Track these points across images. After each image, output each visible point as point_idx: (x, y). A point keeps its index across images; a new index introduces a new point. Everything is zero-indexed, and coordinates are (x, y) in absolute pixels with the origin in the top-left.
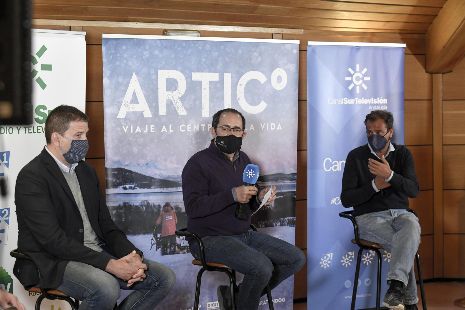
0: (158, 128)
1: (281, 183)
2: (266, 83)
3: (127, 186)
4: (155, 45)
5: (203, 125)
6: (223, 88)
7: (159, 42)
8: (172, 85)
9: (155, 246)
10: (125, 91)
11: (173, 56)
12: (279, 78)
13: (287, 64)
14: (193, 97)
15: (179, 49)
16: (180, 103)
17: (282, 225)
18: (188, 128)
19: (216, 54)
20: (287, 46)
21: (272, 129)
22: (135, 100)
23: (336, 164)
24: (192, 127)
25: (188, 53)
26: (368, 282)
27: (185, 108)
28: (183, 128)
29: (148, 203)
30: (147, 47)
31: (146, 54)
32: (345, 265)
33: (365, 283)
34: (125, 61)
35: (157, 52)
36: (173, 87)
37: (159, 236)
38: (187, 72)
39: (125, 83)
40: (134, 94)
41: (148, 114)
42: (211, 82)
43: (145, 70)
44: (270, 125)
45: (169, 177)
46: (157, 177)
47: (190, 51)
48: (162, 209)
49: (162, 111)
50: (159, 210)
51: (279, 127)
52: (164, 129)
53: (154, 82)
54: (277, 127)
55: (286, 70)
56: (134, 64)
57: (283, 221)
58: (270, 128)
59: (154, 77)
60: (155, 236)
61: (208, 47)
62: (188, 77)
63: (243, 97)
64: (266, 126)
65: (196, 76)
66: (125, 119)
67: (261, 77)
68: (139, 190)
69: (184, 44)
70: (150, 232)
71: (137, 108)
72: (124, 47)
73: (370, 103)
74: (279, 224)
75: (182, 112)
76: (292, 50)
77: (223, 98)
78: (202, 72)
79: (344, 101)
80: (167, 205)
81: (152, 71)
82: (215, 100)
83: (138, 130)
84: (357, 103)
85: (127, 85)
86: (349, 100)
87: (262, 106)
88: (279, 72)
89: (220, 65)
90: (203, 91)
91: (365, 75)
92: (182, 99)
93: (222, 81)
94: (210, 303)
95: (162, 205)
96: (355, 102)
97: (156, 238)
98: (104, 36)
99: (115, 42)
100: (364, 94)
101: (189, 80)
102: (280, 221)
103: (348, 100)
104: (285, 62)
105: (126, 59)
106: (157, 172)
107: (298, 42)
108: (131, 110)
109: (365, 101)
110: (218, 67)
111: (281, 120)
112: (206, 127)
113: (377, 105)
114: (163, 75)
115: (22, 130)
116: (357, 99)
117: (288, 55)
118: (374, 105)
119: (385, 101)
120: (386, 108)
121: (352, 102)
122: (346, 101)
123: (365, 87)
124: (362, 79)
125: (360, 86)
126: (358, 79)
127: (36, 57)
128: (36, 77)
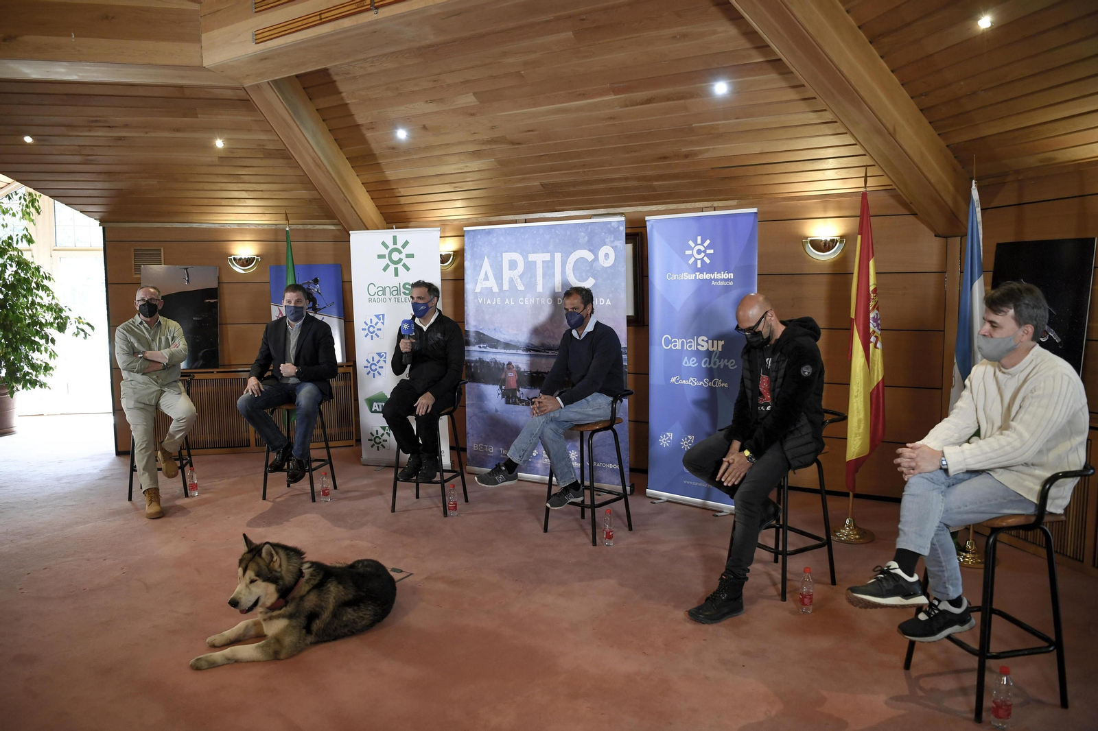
0: (503, 301)
2: (594, 261)
3: (482, 346)
4: (500, 233)
5: (538, 299)
6: (554, 267)
7: (503, 231)
8: (513, 265)
9: (500, 396)
10: (480, 271)
11: (514, 241)
12: (607, 256)
13: (614, 241)
14: (529, 275)
15: (519, 235)
16: (519, 280)
18: (525, 301)
19: (547, 237)
20: (613, 224)
21: (601, 304)
22: (486, 278)
23: (676, 341)
24: (529, 300)
27: (524, 285)
28: (521, 301)
29: (496, 361)
30: (495, 235)
31: (495, 241)
32: (684, 448)
34: (480, 248)
35: (502, 239)
37: (503, 388)
38: (525, 255)
39: (479, 264)
40: (486, 273)
41: (496, 290)
42: (544, 262)
43: (493, 254)
45: (511, 341)
46: (502, 340)
47: (526, 236)
48: (505, 366)
49: (506, 287)
50: (503, 367)
51: (608, 302)
52: (507, 302)
53: (500, 263)
54: (606, 302)
55: (615, 248)
56: (485, 249)
58: (598, 302)
59: (500, 259)
60: (501, 387)
61: (541, 231)
62: (526, 258)
63: (572, 274)
65: (532, 257)
66: (480, 293)
67: (589, 256)
68: (489, 349)
69: (523, 231)
70: (497, 384)
71: (488, 284)
72: (479, 237)
73: (713, 278)
75: (521, 288)
76: (618, 227)
77: (554, 276)
78: (536, 253)
79: (684, 277)
80: (509, 363)
81: (499, 255)
82: (547, 277)
83: (489, 302)
84: (698, 278)
85: (481, 266)
86: (689, 275)
87: (591, 282)
88: (606, 249)
90: (537, 270)
91: (708, 247)
92: (521, 276)
93: (553, 260)
95: (506, 363)
96: (696, 277)
97: (502, 389)
98: (465, 229)
99: (473, 233)
100: (705, 268)
101: (526, 261)
104: (612, 239)
106: (502, 336)
107: (623, 219)
108: (484, 286)
109: (707, 276)
110: (550, 248)
111: (610, 295)
112: (540, 301)
113: (721, 280)
114: (507, 257)
115: (393, 300)
116: (698, 274)
117: (613, 232)
118: (717, 280)
119: (731, 276)
120: (731, 283)
121: (692, 277)
122: (687, 276)
123: (708, 261)
124: (705, 252)
125: (702, 259)
126: (699, 252)
127: (401, 249)
128: (402, 263)
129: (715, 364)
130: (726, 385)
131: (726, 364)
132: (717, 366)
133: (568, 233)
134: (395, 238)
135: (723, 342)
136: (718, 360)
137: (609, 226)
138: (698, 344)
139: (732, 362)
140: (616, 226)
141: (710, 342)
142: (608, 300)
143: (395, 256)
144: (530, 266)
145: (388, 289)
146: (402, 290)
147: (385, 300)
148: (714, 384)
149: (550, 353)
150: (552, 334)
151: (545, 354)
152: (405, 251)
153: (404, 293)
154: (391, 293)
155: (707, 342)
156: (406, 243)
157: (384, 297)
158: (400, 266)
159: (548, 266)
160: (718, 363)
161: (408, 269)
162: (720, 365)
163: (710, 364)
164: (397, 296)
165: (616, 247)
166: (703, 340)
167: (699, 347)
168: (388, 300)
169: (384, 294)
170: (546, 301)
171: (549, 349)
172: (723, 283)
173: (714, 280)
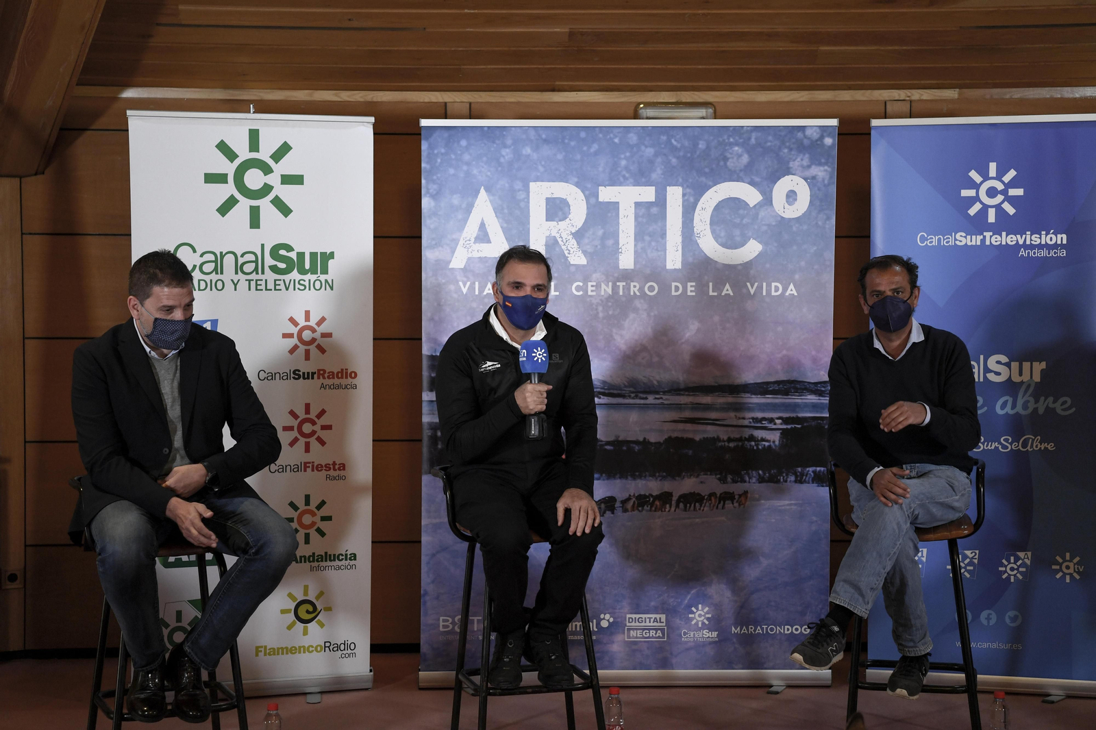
1: (796, 399)
2: (759, 205)
4: (524, 137)
5: (622, 284)
7: (532, 133)
8: (557, 209)
10: (465, 220)
11: (560, 157)
12: (791, 196)
13: (809, 167)
14: (600, 232)
15: (573, 143)
16: (574, 242)
17: (800, 480)
18: (590, 289)
19: (650, 151)
20: (808, 132)
21: (773, 293)
22: (482, 236)
24: (598, 286)
25: (592, 150)
26: (1014, 619)
27: (585, 252)
28: (578, 289)
30: (509, 142)
31: (507, 154)
33: (1007, 620)
34: (465, 168)
35: (527, 150)
36: (560, 213)
38: (589, 187)
39: (464, 206)
40: (482, 226)
42: (637, 204)
43: (503, 183)
44: (769, 286)
47: (595, 147)
51: (792, 290)
53: (522, 204)
54: (785, 289)
55: (811, 181)
56: (481, 172)
57: (802, 474)
58: (769, 291)
59: (521, 195)
61: (633, 138)
62: (591, 195)
63: (708, 232)
64: (760, 287)
65: (607, 194)
66: (465, 270)
67: (749, 194)
69: (583, 135)
72: (464, 143)
73: (1021, 242)
74: (793, 478)
75: (577, 259)
76: (822, 138)
77: (663, 235)
78: (621, 184)
79: (956, 240)
81: (518, 185)
82: (647, 238)
84: (988, 243)
85: (469, 209)
86: (969, 237)
87: (752, 249)
88: (791, 183)
89: (659, 171)
90: (621, 221)
91: (1013, 184)
92: (578, 235)
93: (661, 201)
94: (633, 616)
96: (983, 241)
98: (424, 123)
99: (446, 134)
100: (1005, 224)
101: (593, 201)
102: (795, 474)
103: (965, 237)
104: (806, 162)
105: (468, 164)
107: (834, 122)
108: (476, 255)
109: (1011, 240)
110: (654, 176)
111: (797, 277)
112: (627, 288)
113: (1040, 246)
114: (540, 192)
115: (243, 285)
116: (988, 234)
117: (811, 148)
118: (1032, 247)
119: (1062, 238)
120: (1063, 253)
121: (976, 240)
122: (962, 239)
123: (1011, 210)
124: (1004, 192)
125: (998, 207)
126: (992, 192)
127: (271, 162)
128: (271, 196)
129: (1025, 406)
130: (1051, 447)
131: (1051, 406)
132: (1030, 410)
133: (702, 145)
134: (254, 136)
135: (1043, 365)
136: (1032, 400)
137: (800, 135)
138: (987, 370)
139: (1065, 403)
140: (816, 136)
141: (1015, 365)
142: (792, 286)
143: (254, 179)
144: (602, 215)
145: (229, 261)
146: (269, 261)
147: (220, 285)
148: (1025, 445)
149: (651, 399)
150: (656, 359)
151: (638, 401)
152: (281, 168)
153: (274, 269)
154: (239, 268)
155: (1008, 365)
156: (284, 149)
157: (219, 277)
158: (265, 204)
159: (651, 215)
160: (1032, 405)
161: (285, 210)
162: (1037, 409)
163: (1014, 407)
164: (254, 276)
165: (814, 178)
166: (999, 362)
167: (991, 377)
168: (230, 286)
169: (218, 269)
170: (641, 289)
171: (649, 390)
172: (1044, 253)
173: (1025, 246)
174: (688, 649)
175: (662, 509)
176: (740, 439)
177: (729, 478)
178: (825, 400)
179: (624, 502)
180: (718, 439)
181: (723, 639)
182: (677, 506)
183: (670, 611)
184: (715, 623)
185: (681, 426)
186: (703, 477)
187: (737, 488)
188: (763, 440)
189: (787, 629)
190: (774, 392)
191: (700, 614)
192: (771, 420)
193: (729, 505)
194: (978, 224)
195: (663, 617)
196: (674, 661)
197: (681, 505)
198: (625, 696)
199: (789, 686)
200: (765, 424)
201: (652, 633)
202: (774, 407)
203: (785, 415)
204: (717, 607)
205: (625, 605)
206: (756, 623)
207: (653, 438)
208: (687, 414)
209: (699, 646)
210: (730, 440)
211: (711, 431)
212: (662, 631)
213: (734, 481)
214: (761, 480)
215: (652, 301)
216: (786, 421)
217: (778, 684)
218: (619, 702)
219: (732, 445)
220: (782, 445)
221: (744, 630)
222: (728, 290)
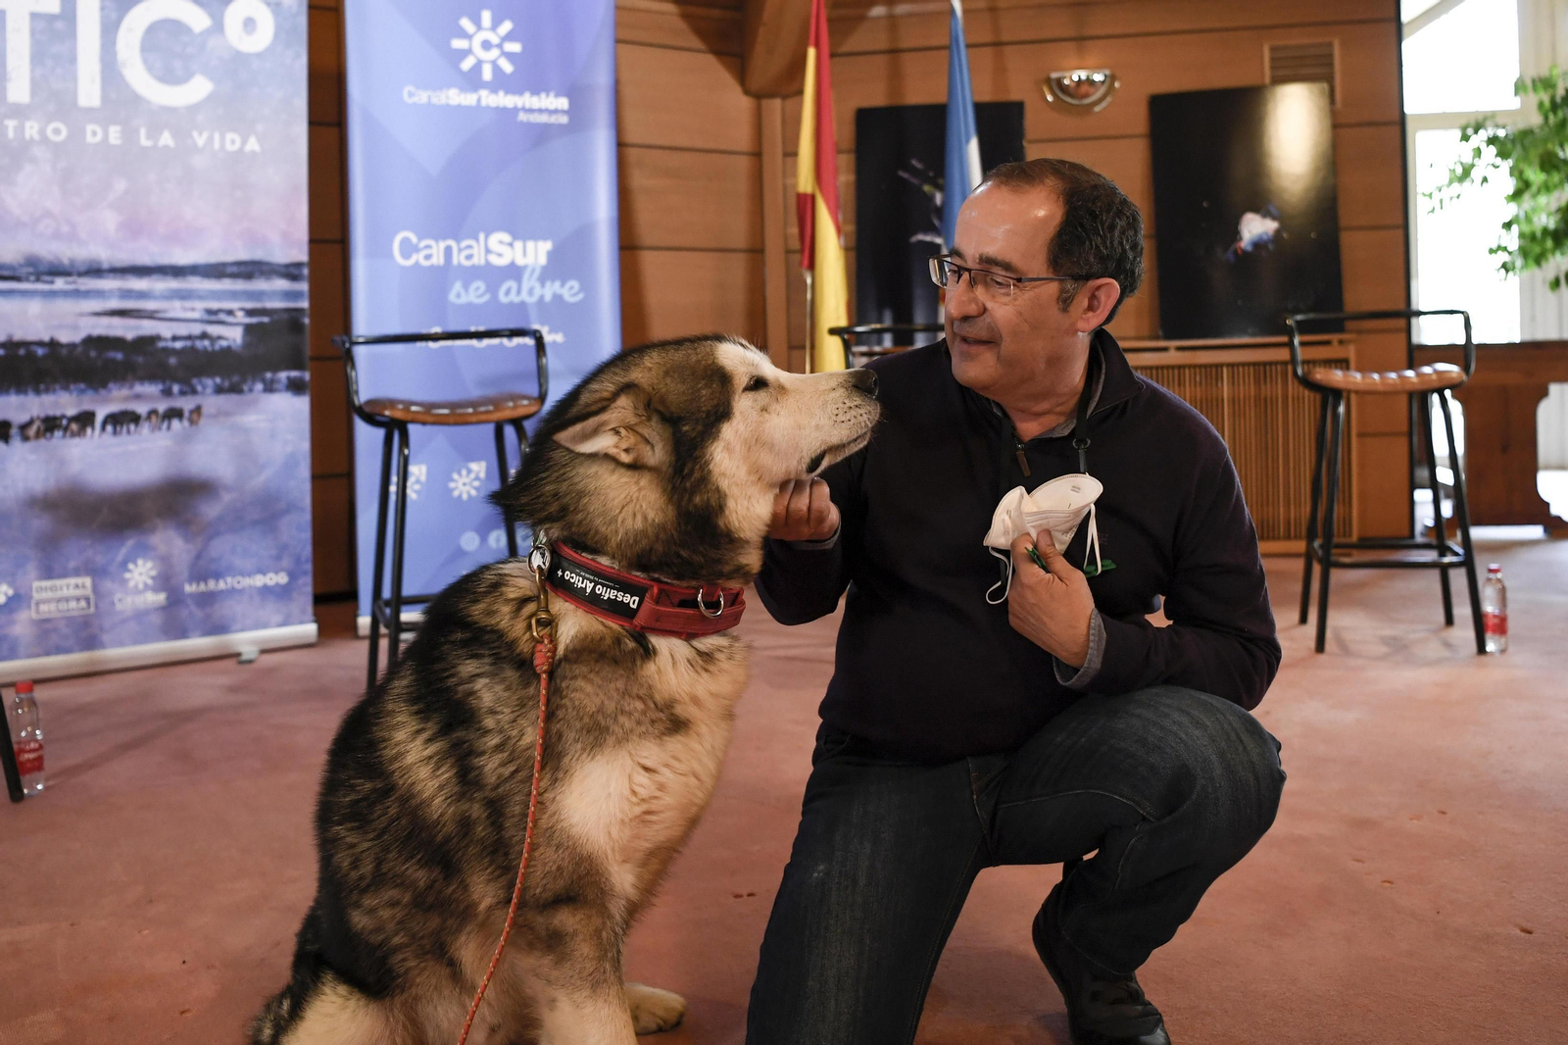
2: (208, 32)
6: (72, 34)
12: (249, 24)
17: (270, 388)
21: (229, 148)
23: (428, 247)
32: (461, 495)
42: (34, 16)
44: (222, 138)
51: (252, 145)
54: (244, 142)
57: (272, 381)
58: (222, 144)
63: (138, 60)
64: (211, 139)
67: (194, 16)
73: (520, 105)
74: (260, 386)
77: (73, 59)
79: (449, 97)
82: (49, 62)
84: (484, 103)
86: (463, 95)
87: (199, 88)
88: (248, 8)
91: (509, 37)
93: (69, 14)
94: (43, 584)
96: (479, 100)
100: (501, 82)
102: (264, 381)
103: (459, 95)
109: (509, 101)
111: (260, 128)
112: (20, 129)
113: (540, 111)
116: (484, 93)
118: (531, 111)
119: (563, 103)
120: (564, 119)
121: (469, 99)
122: (455, 97)
123: (508, 68)
124: (500, 46)
125: (494, 63)
126: (486, 46)
129: (531, 292)
130: (561, 338)
131: (558, 291)
132: (535, 298)
135: (549, 245)
136: (537, 285)
138: (488, 251)
139: (572, 288)
141: (518, 245)
142: (253, 140)
149: (60, 283)
150: (65, 228)
155: (511, 245)
159: (55, 33)
160: (538, 291)
162: (542, 297)
163: (519, 292)
166: (501, 242)
167: (493, 259)
170: (42, 132)
171: (57, 271)
172: (544, 118)
173: (524, 109)
174: (124, 621)
175: (81, 432)
176: (189, 338)
177: (176, 388)
178: (304, 286)
179: (24, 427)
180: (158, 338)
181: (175, 600)
182: (103, 428)
183: (96, 572)
184: (165, 581)
185: (105, 320)
186: (139, 388)
187: (186, 404)
188: (220, 338)
189: (259, 581)
190: (234, 276)
191: (141, 572)
192: (230, 312)
193: (176, 423)
194: (472, 81)
195: (87, 581)
196: (106, 638)
197: (109, 428)
198: (41, 693)
199: (264, 652)
200: (222, 317)
201: (73, 604)
202: (234, 295)
203: (250, 305)
204: (165, 561)
205: (32, 569)
206: (218, 576)
207: (64, 338)
208: (115, 304)
209: (140, 615)
210: (175, 338)
211: (148, 327)
212: (87, 600)
213: (182, 393)
214: (219, 390)
215: (57, 149)
216: (250, 313)
217: (249, 651)
218: (33, 703)
219: (178, 345)
220: (246, 345)
221: (202, 587)
222: (166, 139)
